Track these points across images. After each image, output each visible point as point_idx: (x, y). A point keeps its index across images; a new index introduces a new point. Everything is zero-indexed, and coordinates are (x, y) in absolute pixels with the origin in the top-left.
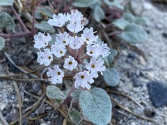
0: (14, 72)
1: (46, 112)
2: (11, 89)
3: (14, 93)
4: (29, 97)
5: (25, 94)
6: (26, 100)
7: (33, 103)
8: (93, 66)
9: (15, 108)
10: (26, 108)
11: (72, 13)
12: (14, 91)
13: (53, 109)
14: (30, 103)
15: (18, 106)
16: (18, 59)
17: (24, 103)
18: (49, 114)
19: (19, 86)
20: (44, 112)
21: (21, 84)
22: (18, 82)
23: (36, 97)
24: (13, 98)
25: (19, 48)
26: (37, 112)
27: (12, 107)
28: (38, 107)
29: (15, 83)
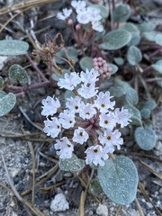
0: (30, 130)
1: (64, 179)
2: (26, 151)
3: (28, 156)
4: (45, 160)
5: (41, 157)
6: (42, 164)
7: (50, 168)
8: (109, 138)
9: (29, 173)
10: (41, 174)
11: (87, 71)
12: (29, 153)
13: (72, 176)
14: (46, 167)
15: (32, 171)
16: (35, 114)
17: (40, 168)
18: (68, 182)
19: (34, 147)
20: (61, 179)
21: (37, 145)
22: (33, 143)
23: (53, 160)
24: (27, 161)
25: (36, 101)
26: (53, 179)
27: (25, 173)
28: (55, 173)
29: (30, 144)
